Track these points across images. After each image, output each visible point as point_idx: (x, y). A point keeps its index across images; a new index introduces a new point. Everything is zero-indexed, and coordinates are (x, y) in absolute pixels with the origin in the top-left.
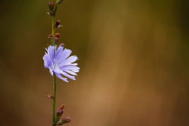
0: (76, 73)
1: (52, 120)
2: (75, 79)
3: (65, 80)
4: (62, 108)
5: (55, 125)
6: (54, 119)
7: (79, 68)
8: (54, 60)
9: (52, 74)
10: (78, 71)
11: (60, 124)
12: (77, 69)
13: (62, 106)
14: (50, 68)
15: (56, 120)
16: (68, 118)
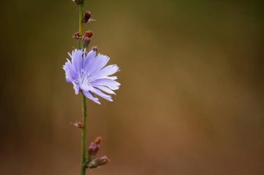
0: (114, 91)
2: (111, 100)
3: (96, 100)
4: (98, 143)
5: (85, 167)
6: (84, 159)
7: (119, 84)
8: (82, 71)
10: (117, 88)
11: (93, 167)
12: (116, 86)
13: (97, 141)
14: (73, 83)
15: (87, 161)
16: (104, 157)
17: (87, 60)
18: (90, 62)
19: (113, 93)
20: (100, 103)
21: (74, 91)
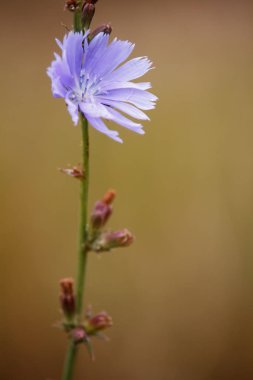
0: (146, 112)
1: (78, 236)
2: (142, 132)
3: (114, 135)
4: (109, 201)
5: (86, 250)
6: (85, 235)
7: (155, 98)
8: (82, 72)
9: (76, 118)
10: (151, 107)
11: (102, 249)
12: (149, 102)
13: (107, 196)
14: (68, 101)
15: (90, 238)
16: (125, 232)
17: (92, 51)
18: (97, 55)
19: (144, 117)
20: (120, 141)
21: (70, 117)
